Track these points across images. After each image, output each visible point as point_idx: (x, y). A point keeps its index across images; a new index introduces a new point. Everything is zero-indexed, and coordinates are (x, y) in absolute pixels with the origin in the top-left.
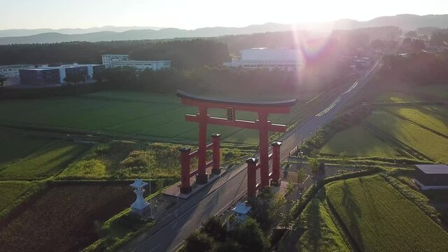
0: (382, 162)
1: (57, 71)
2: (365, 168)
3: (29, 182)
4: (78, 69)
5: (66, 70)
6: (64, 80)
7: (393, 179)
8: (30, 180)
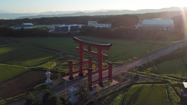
0: (172, 78)
1: (67, 27)
2: (161, 80)
3: (27, 67)
4: (76, 26)
5: (71, 27)
6: (70, 30)
7: (171, 87)
8: (28, 67)
